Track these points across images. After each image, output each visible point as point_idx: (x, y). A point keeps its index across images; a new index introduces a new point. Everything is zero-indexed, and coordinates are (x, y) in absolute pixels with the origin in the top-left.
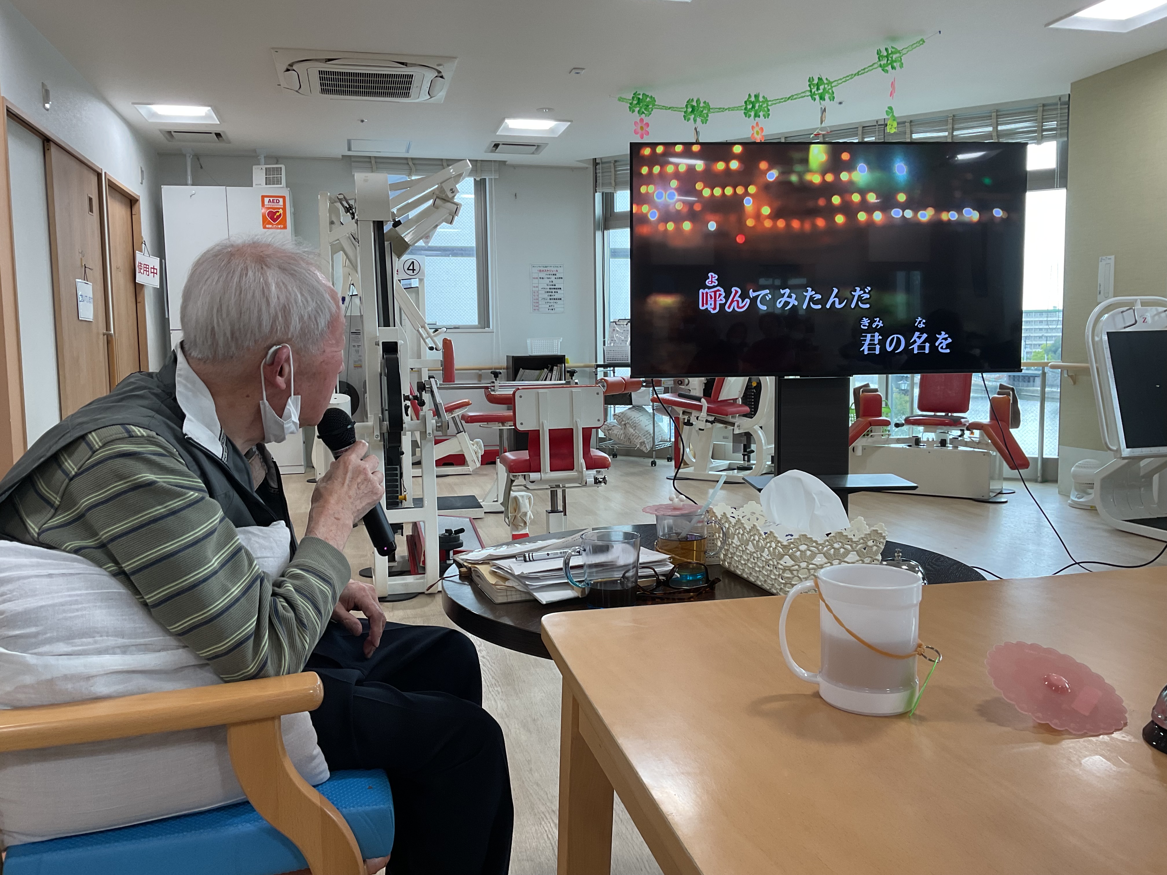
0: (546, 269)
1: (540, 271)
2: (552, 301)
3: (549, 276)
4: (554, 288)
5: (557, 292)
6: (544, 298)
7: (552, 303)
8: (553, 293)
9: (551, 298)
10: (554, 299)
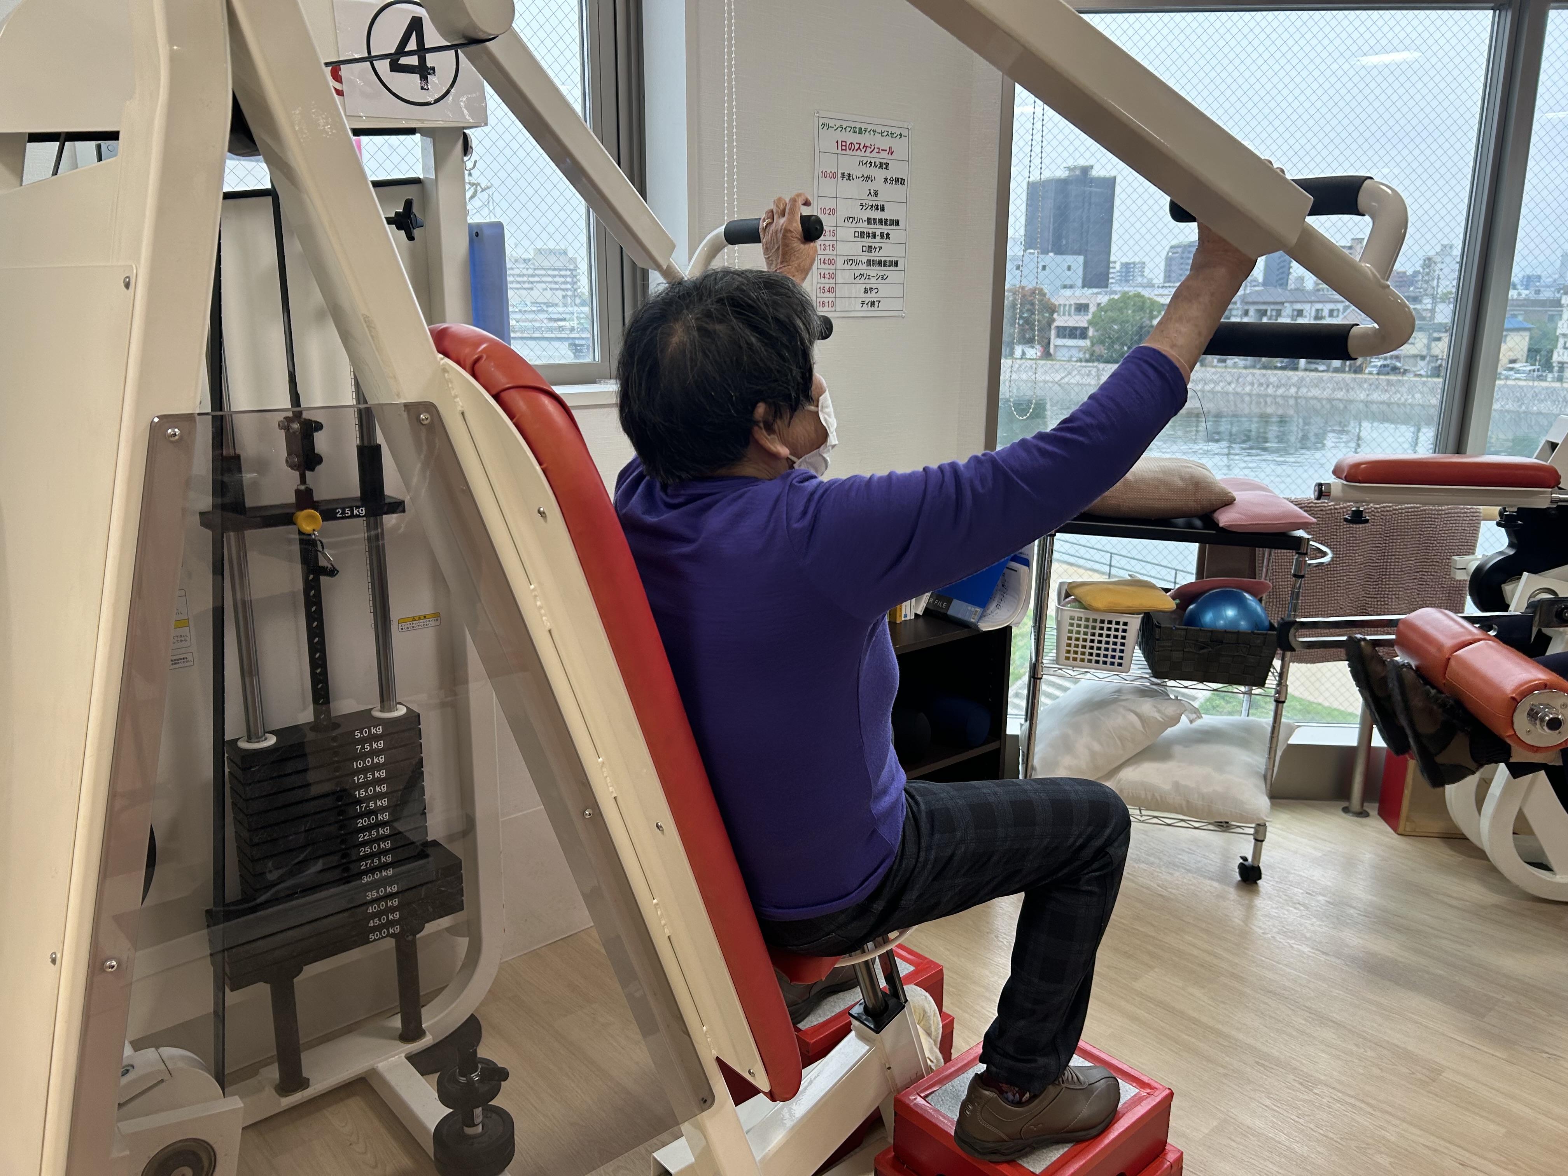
0: (865, 139)
1: (845, 146)
2: (875, 271)
3: (868, 171)
4: (881, 221)
5: (888, 235)
6: (853, 258)
7: (873, 280)
8: (878, 238)
9: (872, 258)
10: (880, 263)
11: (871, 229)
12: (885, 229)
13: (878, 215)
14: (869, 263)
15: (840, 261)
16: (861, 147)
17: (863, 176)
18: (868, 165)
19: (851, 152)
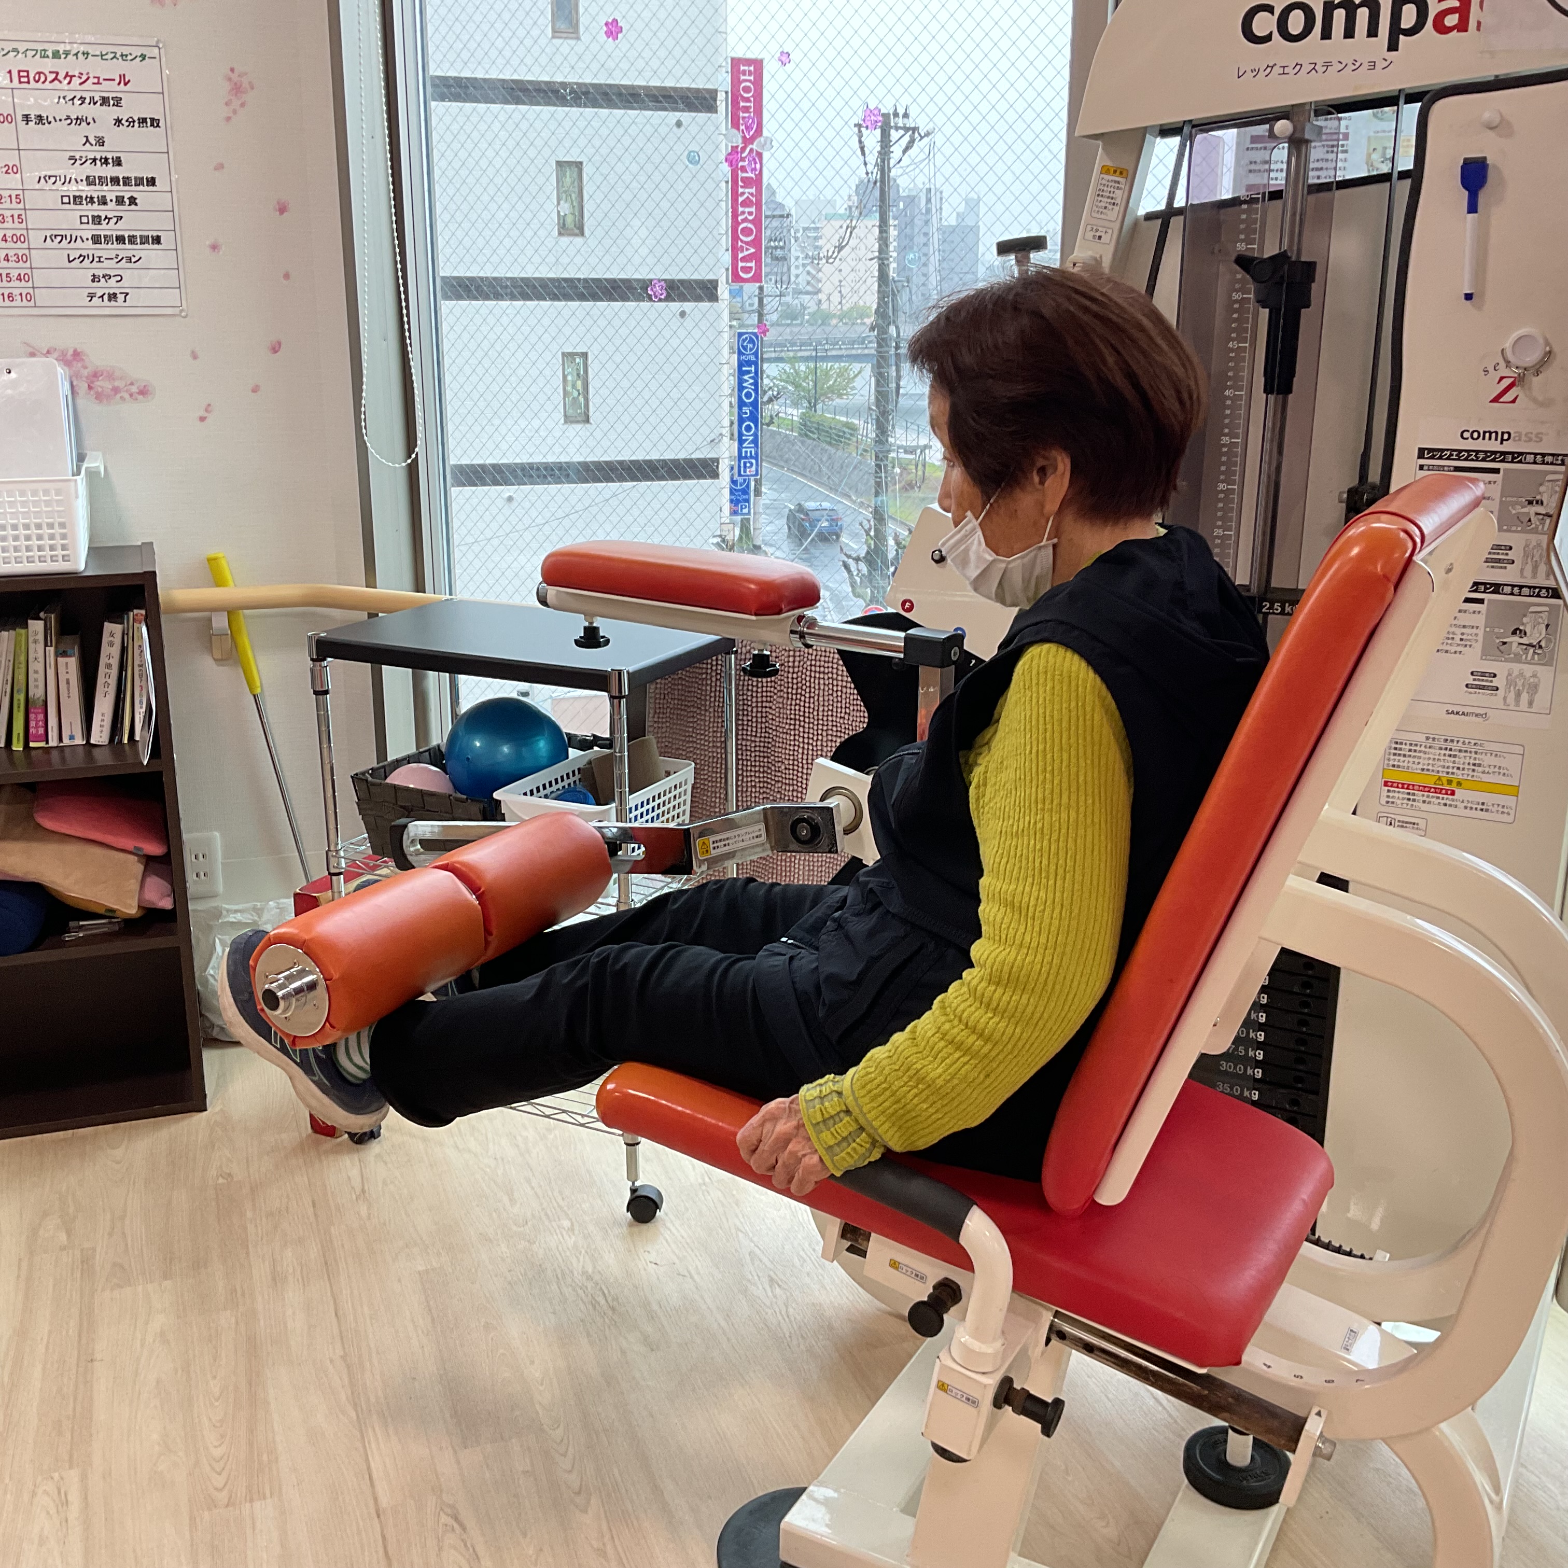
0: (62, 66)
1: (24, 76)
2: (110, 250)
3: (76, 110)
4: (115, 181)
5: (133, 201)
6: (63, 233)
7: (107, 264)
8: (112, 205)
9: (102, 233)
10: (120, 239)
11: (95, 191)
12: (126, 192)
13: (110, 171)
14: (96, 239)
15: (36, 239)
16: (61, 77)
17: (68, 118)
18: (77, 102)
19: (39, 85)
